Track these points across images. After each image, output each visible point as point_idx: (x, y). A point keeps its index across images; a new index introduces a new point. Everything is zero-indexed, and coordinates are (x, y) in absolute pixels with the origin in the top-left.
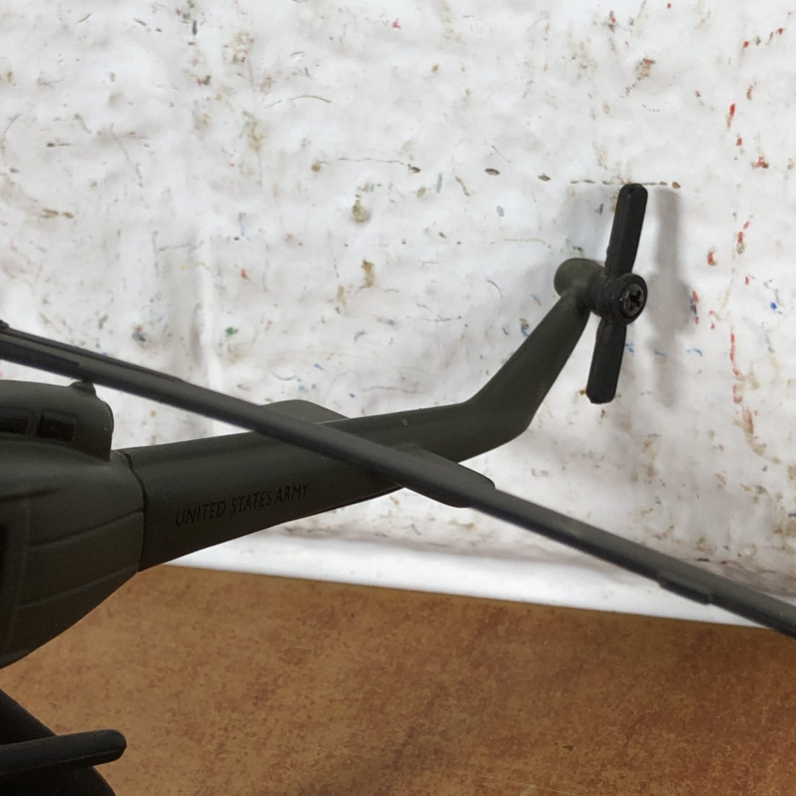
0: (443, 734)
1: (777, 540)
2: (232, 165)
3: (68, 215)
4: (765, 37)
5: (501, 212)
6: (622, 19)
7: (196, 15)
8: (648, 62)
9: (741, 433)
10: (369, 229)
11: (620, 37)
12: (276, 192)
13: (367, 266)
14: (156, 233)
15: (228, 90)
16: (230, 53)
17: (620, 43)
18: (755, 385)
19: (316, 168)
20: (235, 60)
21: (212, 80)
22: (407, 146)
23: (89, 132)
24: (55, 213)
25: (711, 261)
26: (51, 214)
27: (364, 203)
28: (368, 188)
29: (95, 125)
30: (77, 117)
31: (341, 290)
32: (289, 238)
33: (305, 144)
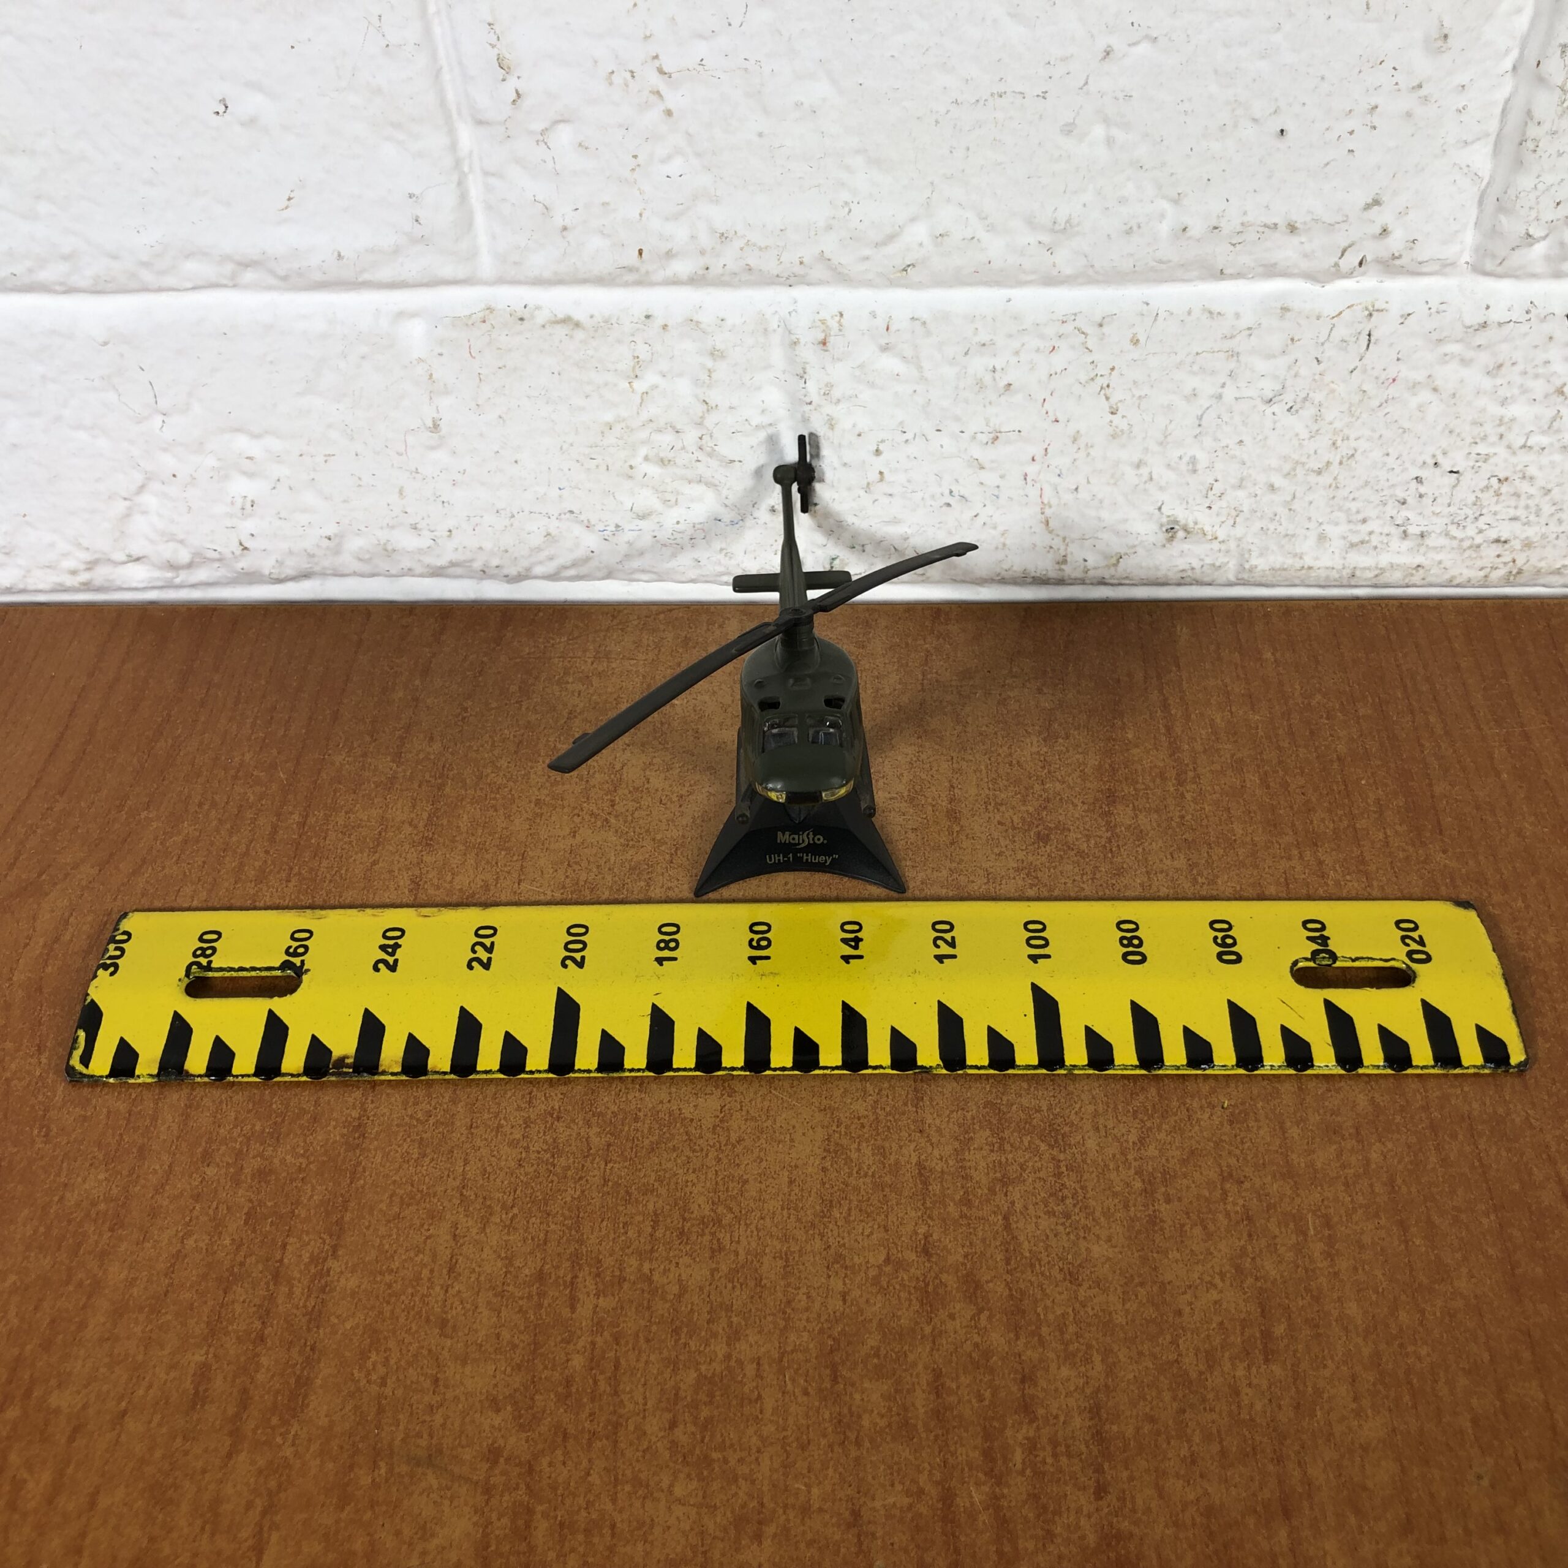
0: (936, 673)
1: (1057, 567)
4: (1059, 371)
5: (942, 446)
6: (998, 367)
7: (806, 376)
8: (1010, 385)
9: (1043, 526)
10: (881, 458)
11: (997, 375)
12: (840, 445)
13: (881, 473)
16: (822, 392)
17: (997, 378)
18: (1050, 507)
19: (859, 435)
22: (901, 423)
25: (1033, 460)
26: (732, 461)
27: (881, 448)
28: (883, 441)
29: (754, 423)
31: (868, 484)
32: (845, 464)
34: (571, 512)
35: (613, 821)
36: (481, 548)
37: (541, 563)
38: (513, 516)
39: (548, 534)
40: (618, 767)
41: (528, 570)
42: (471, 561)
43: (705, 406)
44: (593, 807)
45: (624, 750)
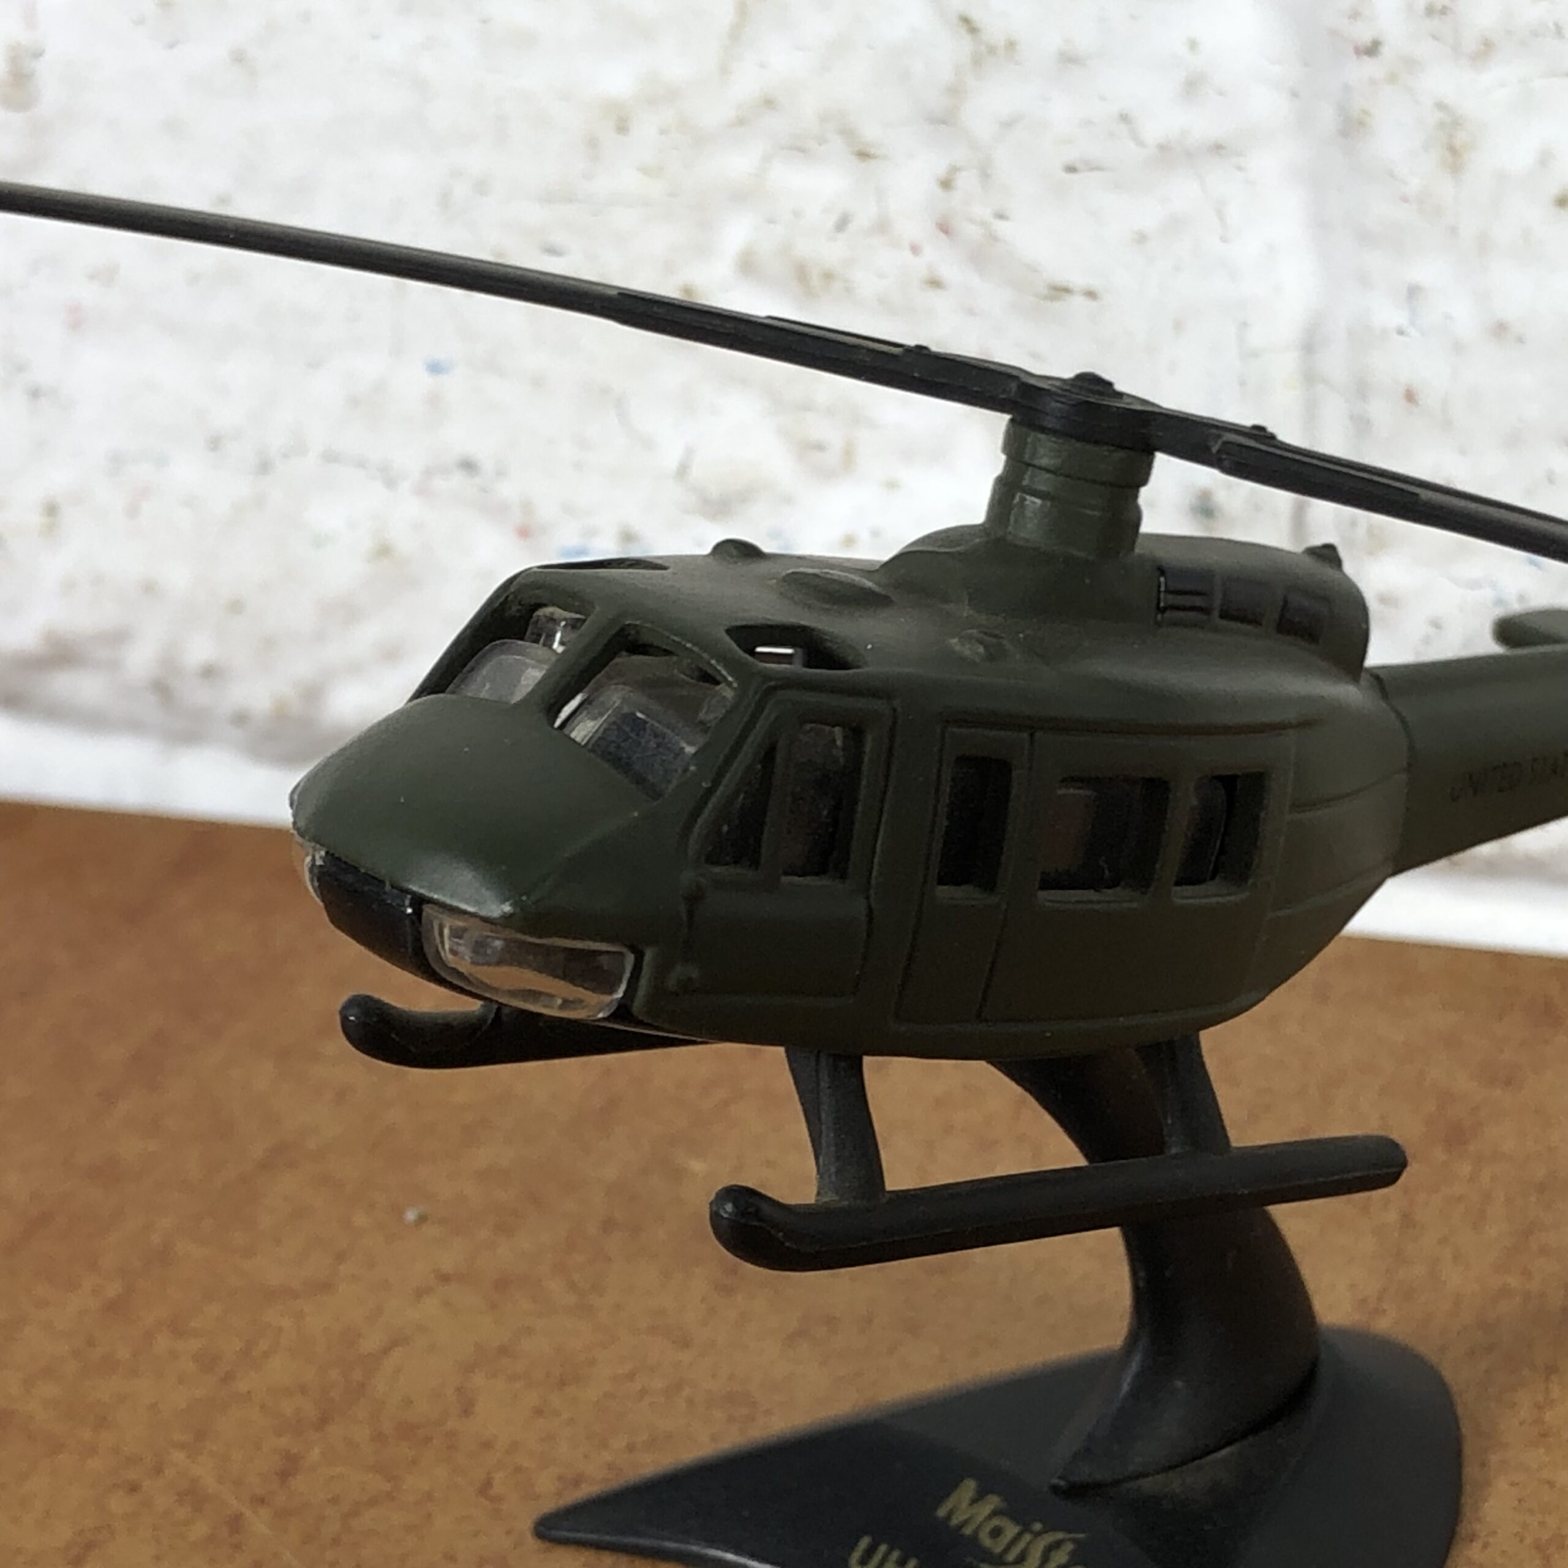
2: (1405, 199)
3: (1091, 294)
12: (1484, 245)
14: (1244, 325)
15: (1411, 64)
20: (1430, 11)
21: (1385, 50)
23: (1140, 143)
24: (1067, 290)
26: (1060, 291)
29: (1154, 131)
30: (1124, 118)
32: (1500, 330)
33: (1545, 159)
34: (468, 466)
35: (259, 1524)
36: (150, 588)
37: (355, 669)
38: (264, 467)
39: (384, 551)
40: (372, 1342)
41: (313, 693)
42: (119, 637)
43: (965, 45)
44: (204, 1471)
45: (421, 1293)
